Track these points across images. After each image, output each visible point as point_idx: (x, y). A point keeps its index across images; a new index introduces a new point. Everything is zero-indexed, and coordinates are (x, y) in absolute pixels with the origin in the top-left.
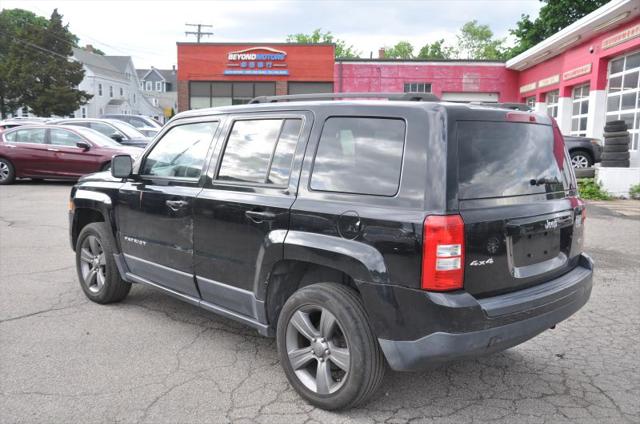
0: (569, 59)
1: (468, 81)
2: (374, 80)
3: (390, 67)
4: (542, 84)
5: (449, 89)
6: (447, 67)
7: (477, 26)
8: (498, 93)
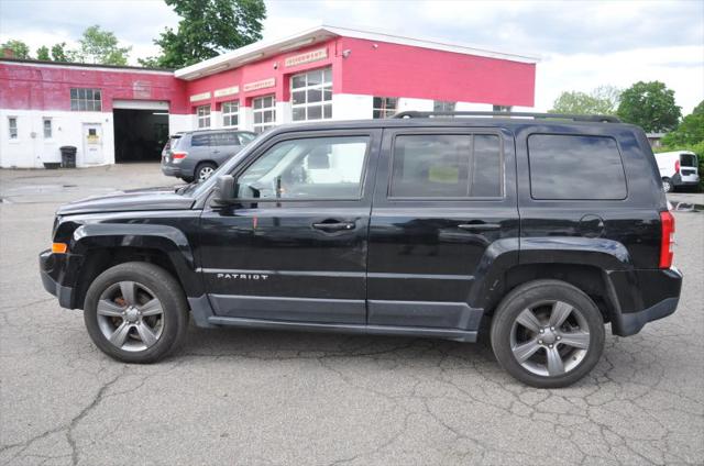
0: (247, 72)
1: (139, 89)
2: (34, 84)
3: (51, 70)
4: (218, 94)
5: (119, 97)
6: (116, 74)
7: (100, 31)
8: (169, 102)
